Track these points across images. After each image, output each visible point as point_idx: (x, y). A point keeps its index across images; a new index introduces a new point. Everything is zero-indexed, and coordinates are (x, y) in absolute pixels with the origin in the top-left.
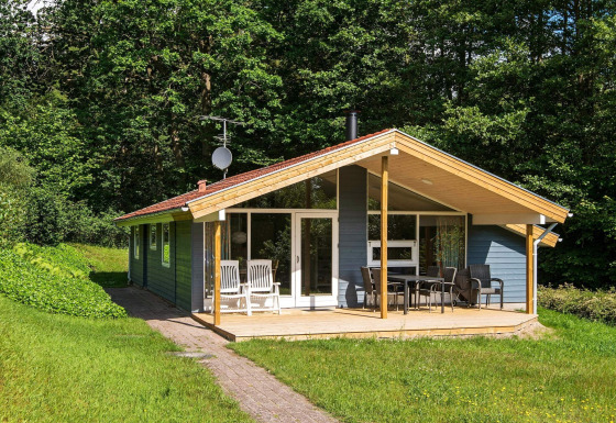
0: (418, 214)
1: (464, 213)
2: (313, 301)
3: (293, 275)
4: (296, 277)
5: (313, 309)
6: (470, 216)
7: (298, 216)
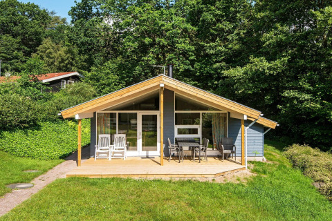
0: (201, 112)
1: (226, 112)
2: (147, 153)
3: (138, 141)
4: (140, 142)
5: (147, 157)
6: (229, 113)
7: (140, 114)
